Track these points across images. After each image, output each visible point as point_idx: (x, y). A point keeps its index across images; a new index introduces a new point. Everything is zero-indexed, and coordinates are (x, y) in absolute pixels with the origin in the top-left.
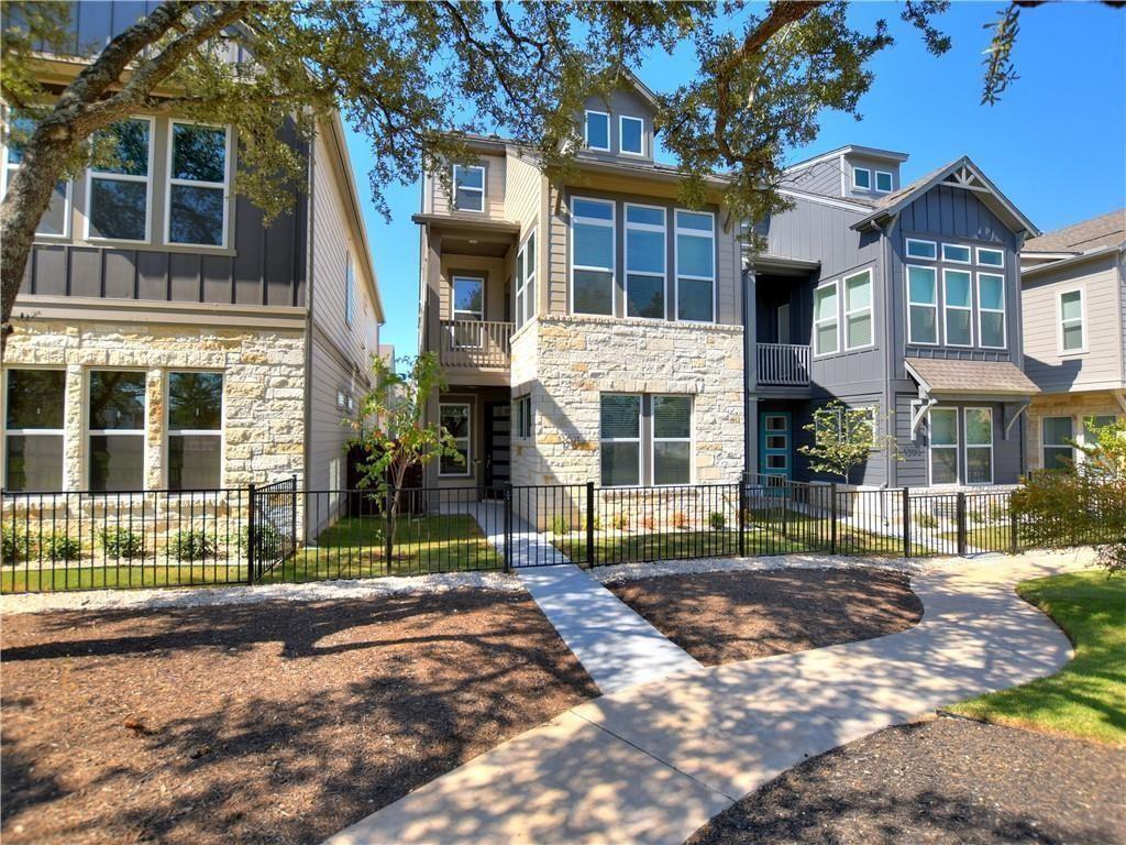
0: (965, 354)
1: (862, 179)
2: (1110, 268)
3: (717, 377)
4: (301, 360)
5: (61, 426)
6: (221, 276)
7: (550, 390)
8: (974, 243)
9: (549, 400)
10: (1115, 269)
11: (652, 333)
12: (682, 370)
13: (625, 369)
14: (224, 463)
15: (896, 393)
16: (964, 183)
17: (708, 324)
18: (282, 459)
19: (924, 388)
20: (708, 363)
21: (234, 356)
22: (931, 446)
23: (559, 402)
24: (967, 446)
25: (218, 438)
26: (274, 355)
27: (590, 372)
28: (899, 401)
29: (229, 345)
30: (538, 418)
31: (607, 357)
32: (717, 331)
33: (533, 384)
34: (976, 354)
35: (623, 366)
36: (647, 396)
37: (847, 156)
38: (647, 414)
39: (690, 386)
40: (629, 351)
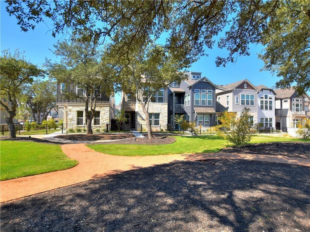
0: (204, 107)
1: (194, 77)
2: (231, 92)
3: (163, 111)
4: (109, 110)
5: (83, 117)
6: (100, 100)
7: (140, 113)
8: (207, 89)
9: (139, 114)
10: (232, 93)
11: (154, 105)
12: (158, 110)
14: (100, 122)
15: (192, 113)
16: (204, 81)
17: (162, 103)
18: (107, 121)
19: (196, 112)
20: (162, 109)
21: (101, 109)
22: (198, 121)
23: (141, 114)
24: (204, 121)
25: (99, 119)
26: (106, 109)
28: (193, 114)
29: (101, 108)
30: (138, 116)
32: (163, 104)
33: (137, 112)
34: (207, 107)
36: (153, 113)
37: (191, 73)
38: (153, 116)
39: (159, 112)
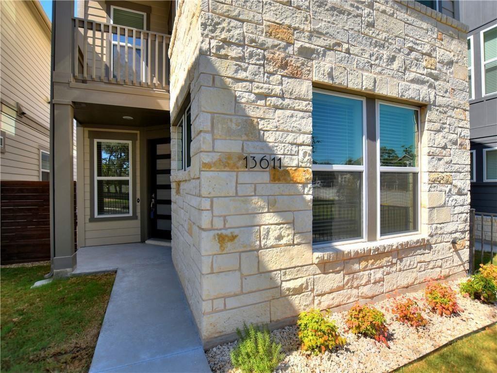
3: (448, 86)
12: (414, 69)
13: (348, 51)
20: (439, 66)
27: (298, 45)
31: (322, 24)
35: (346, 46)
39: (423, 93)
40: (351, 23)
